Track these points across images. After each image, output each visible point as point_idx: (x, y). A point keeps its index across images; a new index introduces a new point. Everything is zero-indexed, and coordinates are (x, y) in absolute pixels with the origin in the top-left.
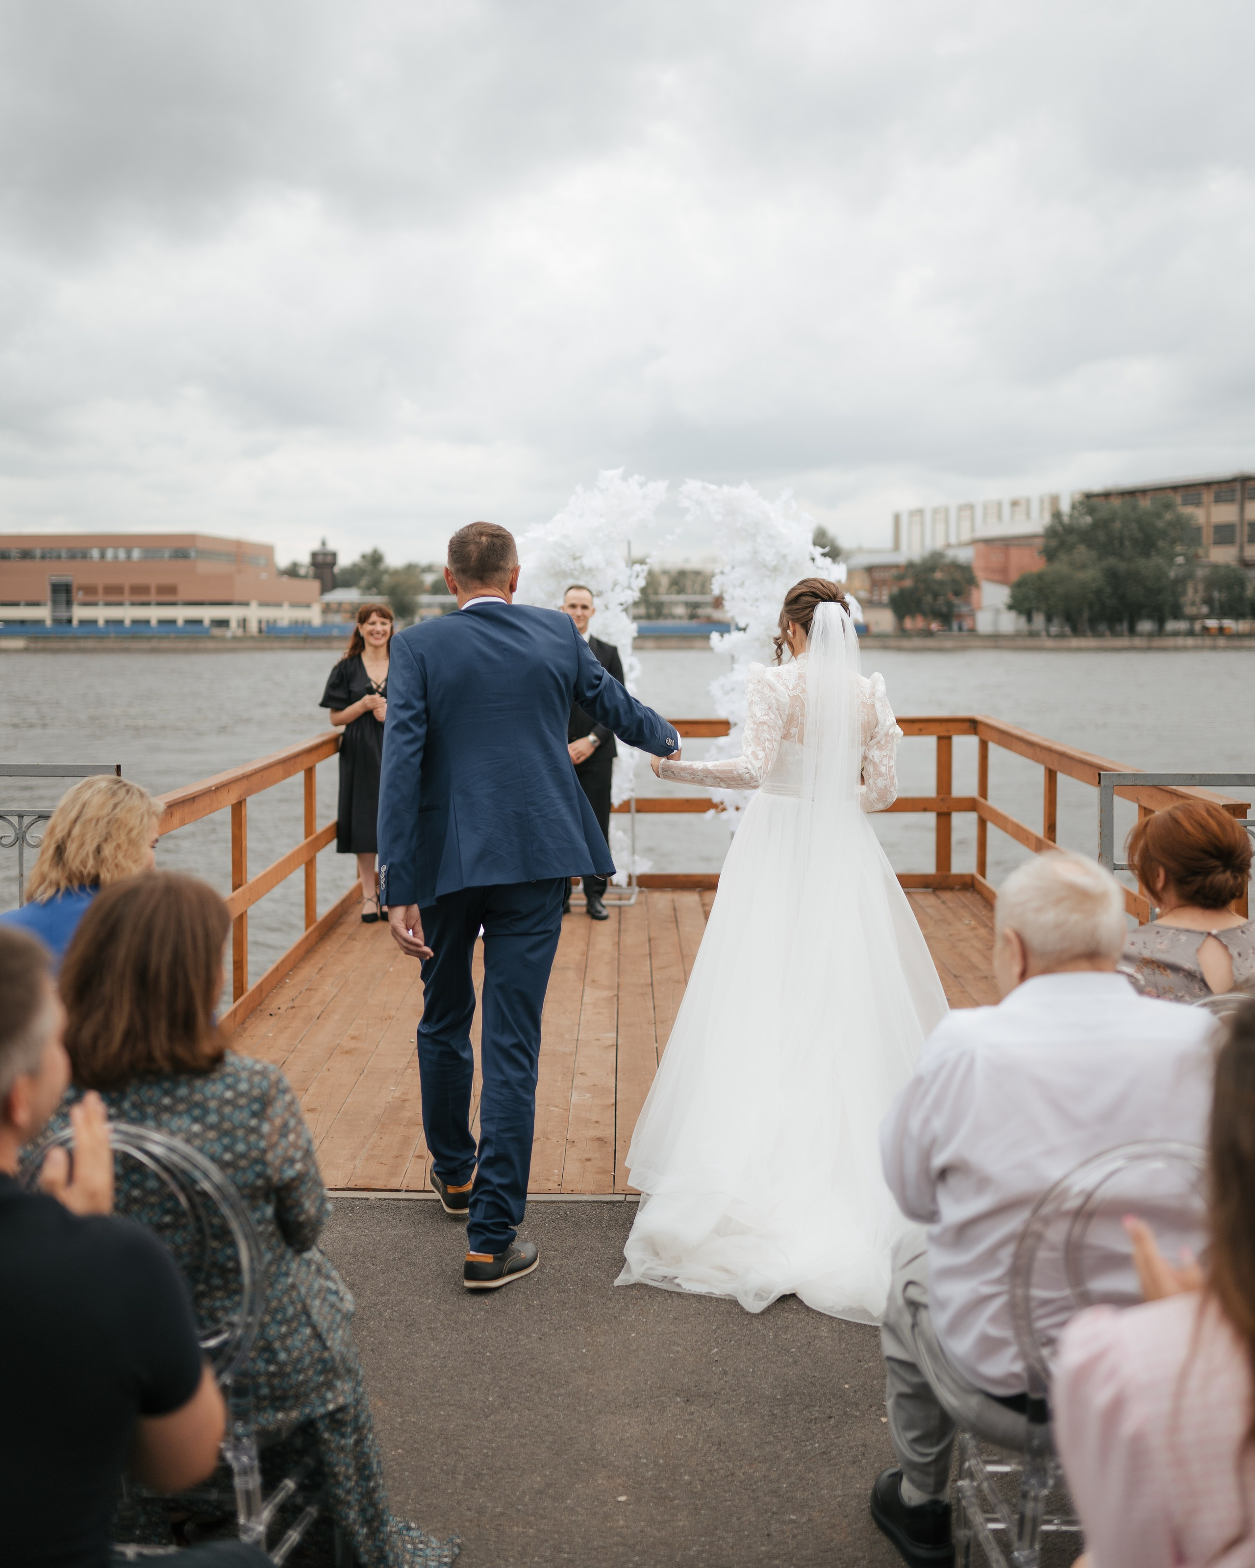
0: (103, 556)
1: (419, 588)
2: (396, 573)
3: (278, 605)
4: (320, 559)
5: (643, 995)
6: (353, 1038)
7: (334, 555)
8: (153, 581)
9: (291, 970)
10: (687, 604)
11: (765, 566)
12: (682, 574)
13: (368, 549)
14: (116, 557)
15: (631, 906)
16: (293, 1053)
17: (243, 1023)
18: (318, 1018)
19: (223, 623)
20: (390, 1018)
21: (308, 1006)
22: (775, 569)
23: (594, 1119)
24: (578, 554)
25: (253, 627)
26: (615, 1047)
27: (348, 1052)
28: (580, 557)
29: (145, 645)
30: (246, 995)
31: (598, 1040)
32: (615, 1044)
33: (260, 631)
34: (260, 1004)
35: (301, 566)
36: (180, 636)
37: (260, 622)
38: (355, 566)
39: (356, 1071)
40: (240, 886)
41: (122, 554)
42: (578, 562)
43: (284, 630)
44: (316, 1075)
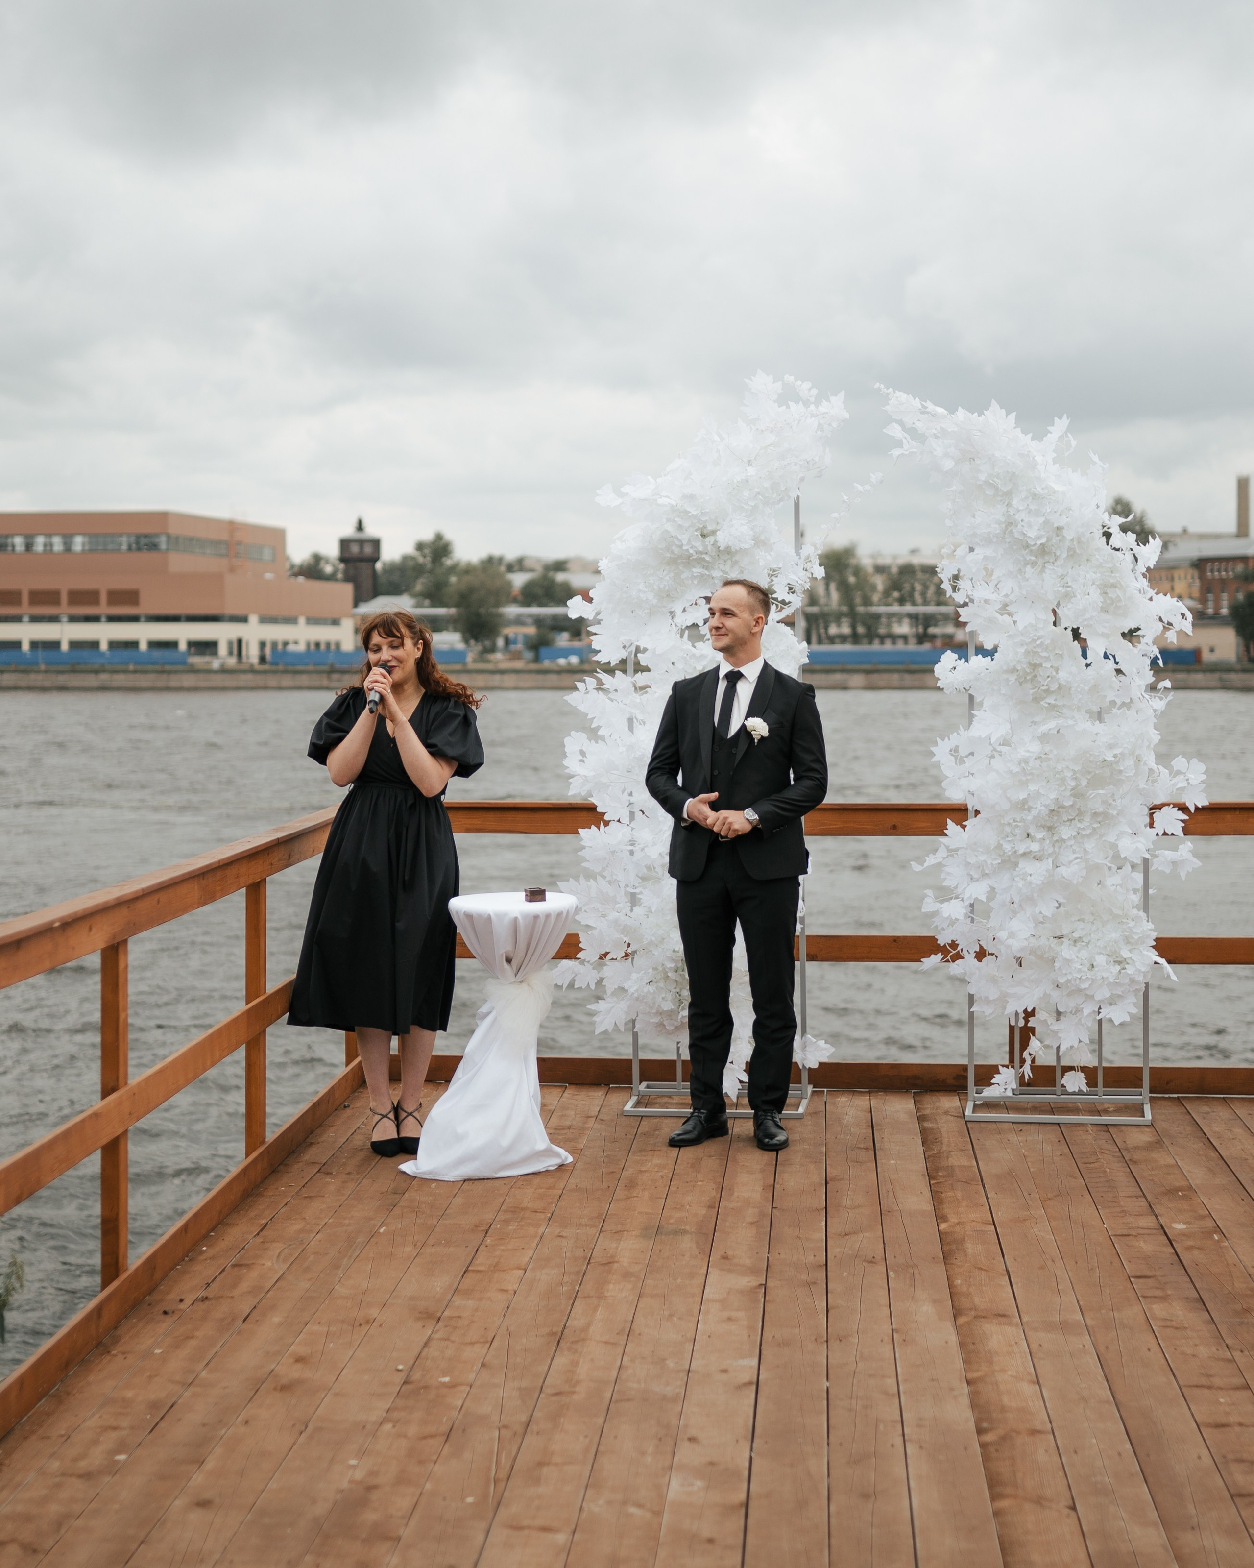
0: (29, 547)
1: (504, 595)
2: (469, 570)
3: (291, 620)
4: (355, 549)
5: (809, 1285)
6: (299, 1360)
7: (376, 543)
8: (103, 584)
9: (212, 1230)
10: (914, 618)
11: (1027, 546)
12: (907, 570)
13: (427, 536)
14: (48, 546)
15: (800, 1117)
16: (192, 1389)
17: (116, 1328)
18: (245, 1320)
19: (208, 647)
20: (368, 1322)
21: (232, 1297)
22: (1044, 550)
23: (706, 1533)
24: (710, 528)
25: (252, 653)
26: (754, 1387)
27: (286, 1388)
28: (714, 533)
29: (91, 680)
30: (124, 1277)
31: (725, 1371)
32: (755, 1380)
33: (263, 659)
34: (150, 1292)
35: (327, 561)
36: (143, 667)
37: (263, 645)
38: (406, 558)
39: (294, 1425)
40: (114, 1089)
41: (58, 544)
42: (710, 540)
43: (298, 657)
44: (223, 1432)
